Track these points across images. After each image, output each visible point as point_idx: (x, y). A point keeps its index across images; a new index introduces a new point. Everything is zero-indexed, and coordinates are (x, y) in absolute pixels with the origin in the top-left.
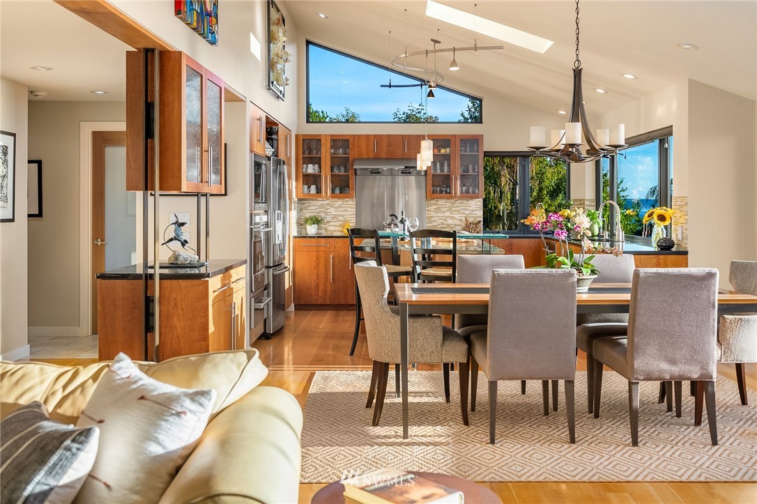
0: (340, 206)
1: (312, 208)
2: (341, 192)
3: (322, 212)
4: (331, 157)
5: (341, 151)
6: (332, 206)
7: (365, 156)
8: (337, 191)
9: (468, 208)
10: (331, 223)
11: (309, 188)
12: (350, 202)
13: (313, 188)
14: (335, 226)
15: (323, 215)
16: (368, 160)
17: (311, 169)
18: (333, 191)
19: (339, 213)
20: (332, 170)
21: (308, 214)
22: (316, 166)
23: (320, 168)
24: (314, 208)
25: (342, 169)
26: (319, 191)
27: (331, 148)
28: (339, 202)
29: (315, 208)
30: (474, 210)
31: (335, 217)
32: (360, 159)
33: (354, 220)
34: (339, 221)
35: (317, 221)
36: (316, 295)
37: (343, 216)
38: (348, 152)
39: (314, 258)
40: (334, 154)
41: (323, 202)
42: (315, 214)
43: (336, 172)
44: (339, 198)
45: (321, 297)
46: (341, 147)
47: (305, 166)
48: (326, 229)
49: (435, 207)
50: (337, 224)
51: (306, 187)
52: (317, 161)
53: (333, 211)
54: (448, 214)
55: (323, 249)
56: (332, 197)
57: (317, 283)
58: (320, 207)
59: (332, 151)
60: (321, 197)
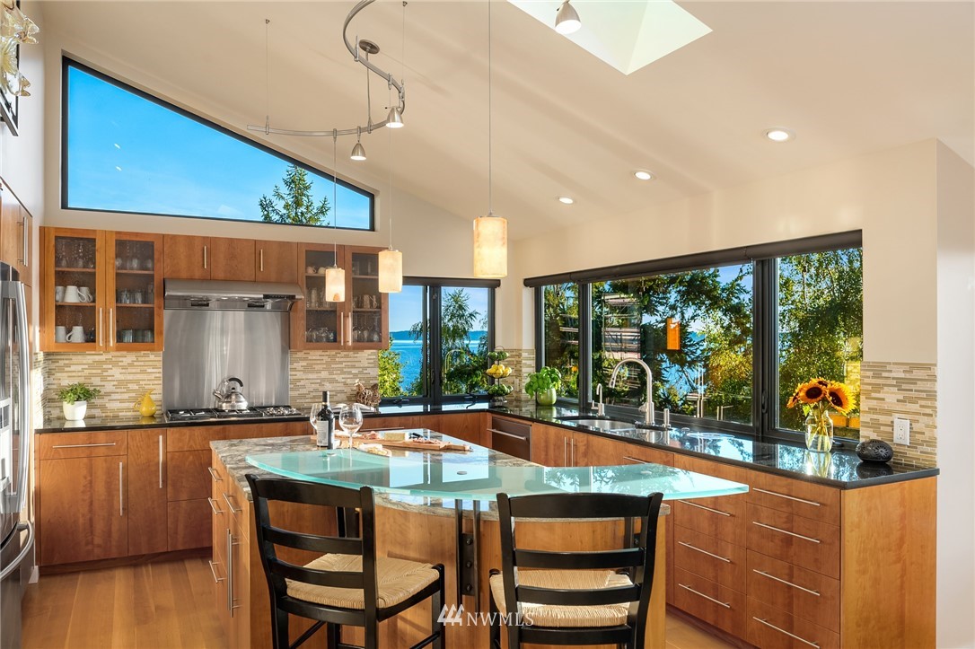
0: (131, 365)
1: (73, 368)
2: (135, 340)
3: (96, 375)
4: (117, 274)
5: (135, 263)
6: (115, 364)
7: (184, 275)
8: (129, 337)
9: (357, 364)
10: (114, 397)
11: (69, 331)
12: (152, 357)
13: (78, 332)
14: (122, 401)
15: (96, 381)
16: (191, 280)
17: (72, 295)
18: (120, 338)
19: (130, 377)
20: (118, 299)
21: (66, 381)
22: (84, 289)
23: (93, 292)
24: (78, 369)
25: (139, 297)
26: (90, 337)
27: (117, 256)
28: (129, 358)
29: (80, 368)
30: (366, 368)
31: (121, 383)
32: (177, 280)
33: (159, 389)
34: (129, 391)
35: (84, 394)
36: (87, 544)
37: (137, 382)
38: (150, 265)
39: (84, 472)
40: (122, 267)
41: (97, 358)
42: (82, 380)
43: (127, 302)
44: (129, 350)
45: (99, 546)
46: (134, 256)
47: (60, 288)
48: (103, 407)
49: (304, 364)
50: (126, 396)
51: (62, 329)
52: (87, 281)
53: (116, 373)
54: (324, 374)
55: (102, 451)
56: (118, 349)
57: (91, 520)
58: (91, 366)
59: (118, 263)
60: (95, 349)
